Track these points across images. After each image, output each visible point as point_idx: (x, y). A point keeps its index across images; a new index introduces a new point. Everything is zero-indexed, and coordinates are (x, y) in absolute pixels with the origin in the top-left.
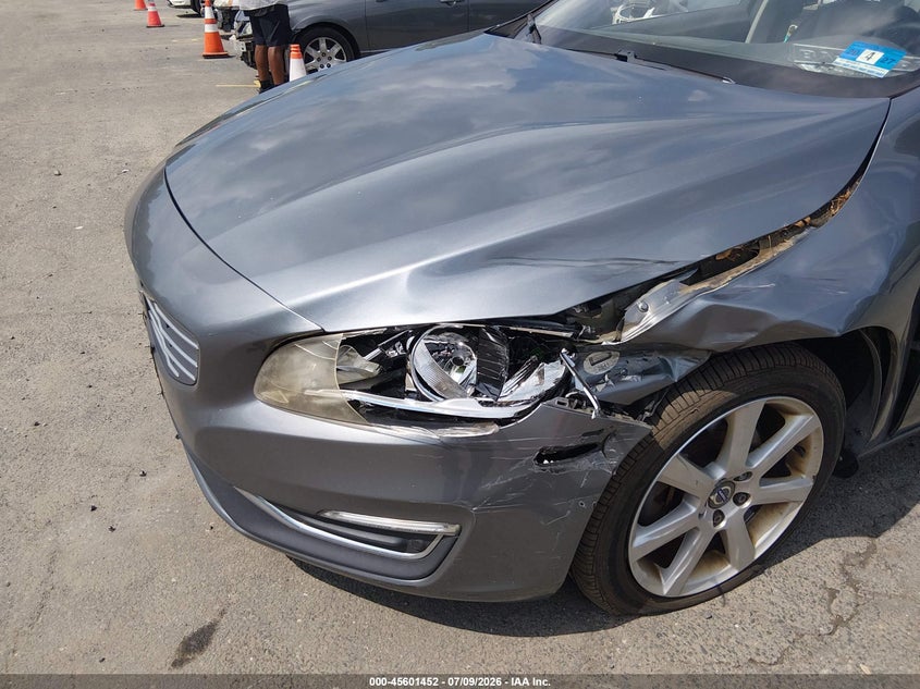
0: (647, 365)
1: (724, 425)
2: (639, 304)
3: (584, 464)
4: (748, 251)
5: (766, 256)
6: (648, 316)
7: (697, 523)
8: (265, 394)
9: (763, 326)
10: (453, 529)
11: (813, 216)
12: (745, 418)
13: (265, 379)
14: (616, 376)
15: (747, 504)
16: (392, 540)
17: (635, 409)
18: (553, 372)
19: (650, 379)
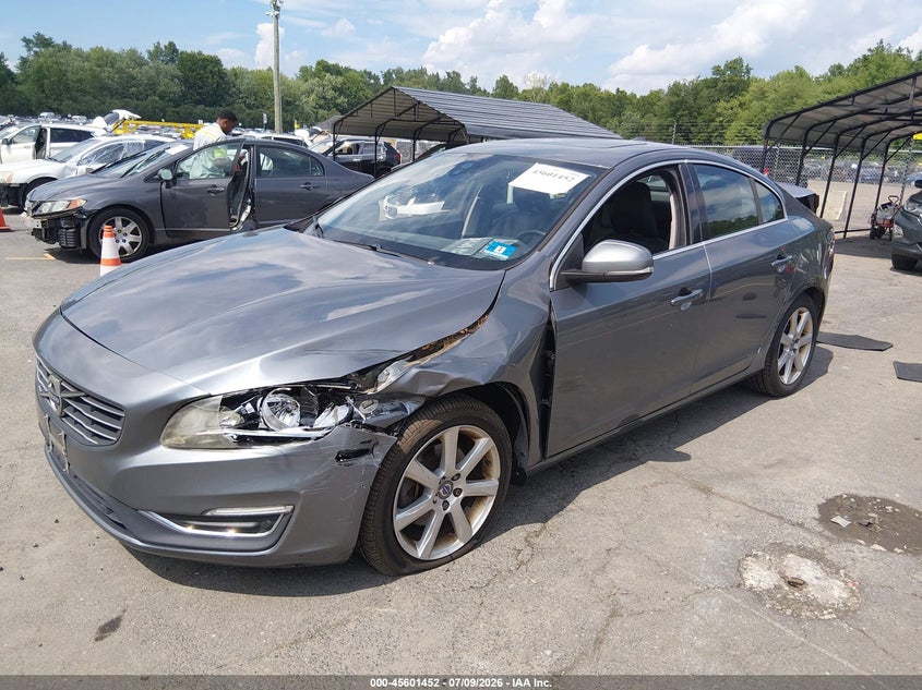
0: (393, 407)
1: (438, 441)
2: (385, 372)
3: (363, 460)
4: (437, 346)
5: (447, 348)
6: (389, 377)
7: (433, 507)
8: (167, 441)
9: (447, 381)
10: (289, 508)
11: (468, 328)
12: (450, 437)
13: (169, 430)
14: (377, 412)
15: (461, 496)
16: (251, 524)
17: (388, 430)
18: (343, 412)
19: (395, 414)
